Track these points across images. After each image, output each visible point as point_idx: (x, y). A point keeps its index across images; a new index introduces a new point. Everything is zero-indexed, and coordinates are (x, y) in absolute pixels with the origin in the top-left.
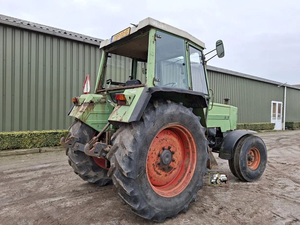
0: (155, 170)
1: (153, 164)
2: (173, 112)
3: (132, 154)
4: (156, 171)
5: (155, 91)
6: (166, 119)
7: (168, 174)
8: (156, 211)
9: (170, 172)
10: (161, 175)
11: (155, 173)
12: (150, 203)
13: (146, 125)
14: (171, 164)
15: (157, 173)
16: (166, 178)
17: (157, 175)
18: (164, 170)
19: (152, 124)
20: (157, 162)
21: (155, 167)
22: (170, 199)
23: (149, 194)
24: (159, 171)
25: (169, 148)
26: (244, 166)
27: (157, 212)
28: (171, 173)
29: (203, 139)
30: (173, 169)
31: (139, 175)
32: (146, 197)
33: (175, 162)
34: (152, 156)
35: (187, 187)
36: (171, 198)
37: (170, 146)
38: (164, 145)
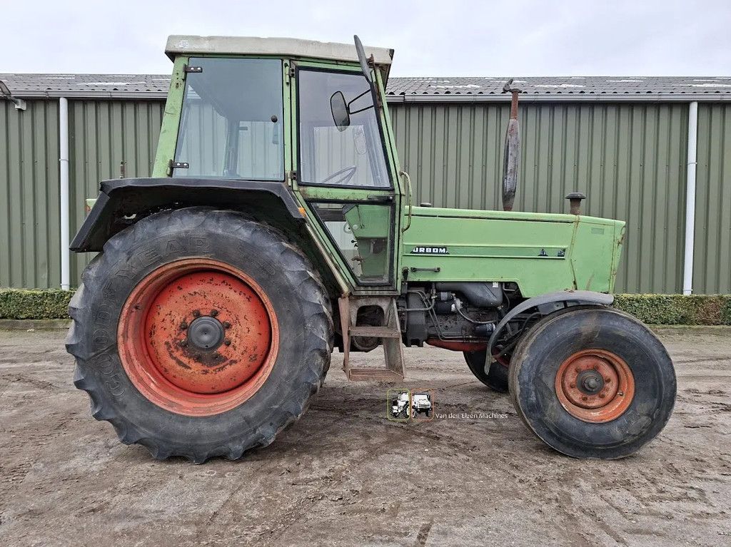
0: (171, 355)
1: (167, 343)
2: (186, 232)
3: (77, 312)
4: (175, 358)
5: (113, 188)
6: (164, 246)
7: (211, 370)
8: (141, 433)
9: (218, 367)
10: (190, 368)
11: (173, 362)
12: (124, 414)
13: (109, 259)
14: (222, 349)
15: (180, 363)
16: (204, 377)
17: (179, 368)
18: (198, 359)
19: (123, 256)
20: (178, 341)
21: (173, 349)
22: (185, 419)
23: (122, 395)
24: (185, 360)
25: (214, 314)
26: (533, 399)
27: (143, 435)
28: (222, 368)
29: (298, 299)
30: (228, 362)
31: (93, 354)
32: (114, 399)
33: (234, 348)
34: (163, 324)
35: (242, 405)
36: (188, 417)
37: (219, 310)
38: (197, 306)
